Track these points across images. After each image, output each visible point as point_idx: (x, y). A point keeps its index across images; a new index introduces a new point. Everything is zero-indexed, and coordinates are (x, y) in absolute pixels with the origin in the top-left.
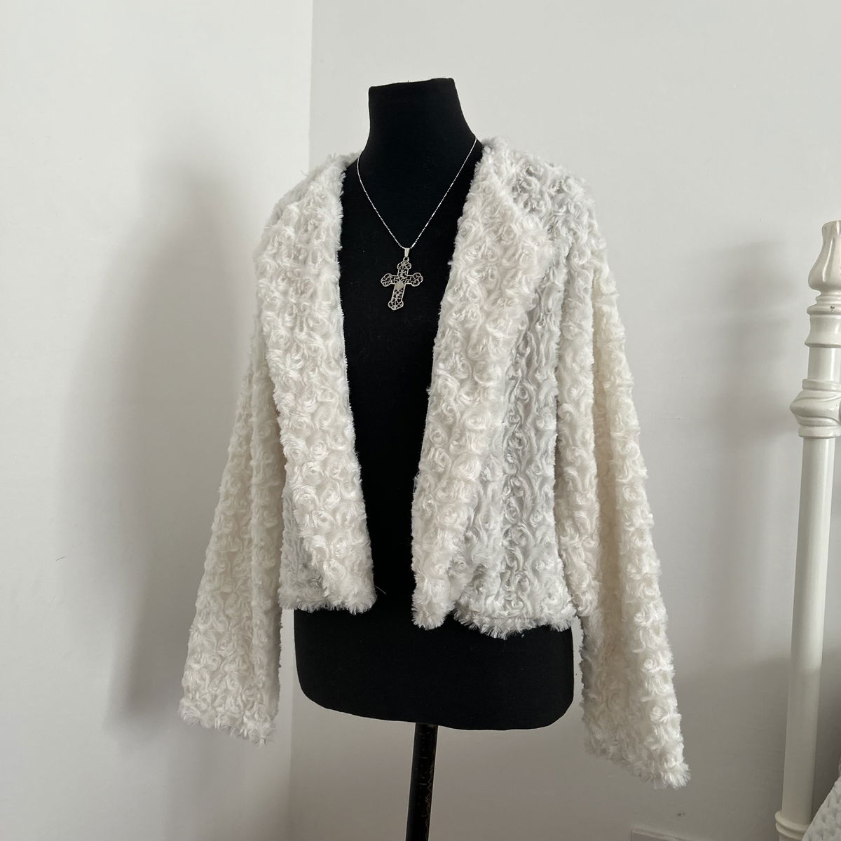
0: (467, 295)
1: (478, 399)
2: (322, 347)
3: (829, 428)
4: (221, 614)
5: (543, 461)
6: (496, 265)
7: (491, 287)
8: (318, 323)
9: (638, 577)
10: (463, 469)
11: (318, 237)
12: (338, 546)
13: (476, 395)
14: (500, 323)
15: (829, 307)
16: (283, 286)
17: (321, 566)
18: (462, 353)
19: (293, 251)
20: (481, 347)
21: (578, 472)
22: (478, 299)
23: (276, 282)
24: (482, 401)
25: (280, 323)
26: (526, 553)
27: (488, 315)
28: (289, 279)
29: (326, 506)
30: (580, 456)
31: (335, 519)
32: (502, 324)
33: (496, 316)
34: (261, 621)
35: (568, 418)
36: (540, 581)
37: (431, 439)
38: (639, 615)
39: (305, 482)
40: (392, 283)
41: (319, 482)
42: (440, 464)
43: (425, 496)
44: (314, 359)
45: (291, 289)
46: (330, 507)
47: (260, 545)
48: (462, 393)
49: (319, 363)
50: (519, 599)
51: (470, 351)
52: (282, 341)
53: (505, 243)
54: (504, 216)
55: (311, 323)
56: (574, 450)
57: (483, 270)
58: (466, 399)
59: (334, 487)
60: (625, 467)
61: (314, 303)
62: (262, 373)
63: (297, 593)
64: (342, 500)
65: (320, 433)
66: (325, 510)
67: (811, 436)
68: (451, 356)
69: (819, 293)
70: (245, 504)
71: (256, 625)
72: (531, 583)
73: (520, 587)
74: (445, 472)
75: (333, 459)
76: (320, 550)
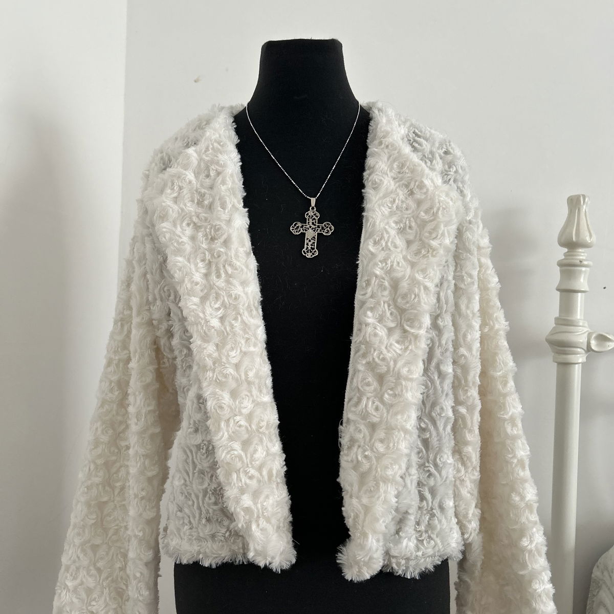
0: (389, 244)
1: (410, 347)
2: (242, 294)
3: (578, 355)
4: (92, 568)
5: (446, 402)
6: (413, 217)
7: (411, 237)
8: (236, 269)
9: (523, 505)
10: (402, 418)
11: (224, 182)
12: (265, 504)
13: (407, 344)
14: (430, 273)
15: (578, 262)
16: (189, 231)
17: (249, 527)
18: (390, 302)
19: (196, 195)
20: (413, 296)
21: (468, 410)
22: (400, 249)
23: (181, 227)
24: (414, 349)
25: (194, 270)
26: (433, 492)
27: (413, 265)
28: (195, 224)
29: (253, 463)
30: (471, 395)
31: (261, 475)
32: (431, 275)
33: (424, 266)
34: (141, 573)
35: (462, 361)
36: (446, 518)
37: (360, 387)
38: (525, 539)
39: (231, 439)
40: (302, 231)
41: (246, 436)
42: (374, 413)
43: (359, 446)
44: (236, 308)
45: (200, 234)
46: (257, 463)
47: (140, 496)
48: (393, 340)
49: (241, 311)
50: (430, 537)
51: (399, 300)
52: (198, 288)
53: (419, 196)
54: (413, 171)
55: (230, 270)
56: (467, 390)
57: (401, 221)
58: (397, 347)
59: (261, 440)
60: (507, 404)
61: (230, 249)
62: (143, 318)
63: (196, 548)
64: (268, 454)
65: (245, 385)
66: (253, 467)
67: (566, 362)
68: (380, 305)
69: (566, 250)
70: (116, 451)
71: (135, 577)
72: (440, 521)
73: (430, 526)
74: (381, 422)
75: (258, 411)
76: (248, 510)
